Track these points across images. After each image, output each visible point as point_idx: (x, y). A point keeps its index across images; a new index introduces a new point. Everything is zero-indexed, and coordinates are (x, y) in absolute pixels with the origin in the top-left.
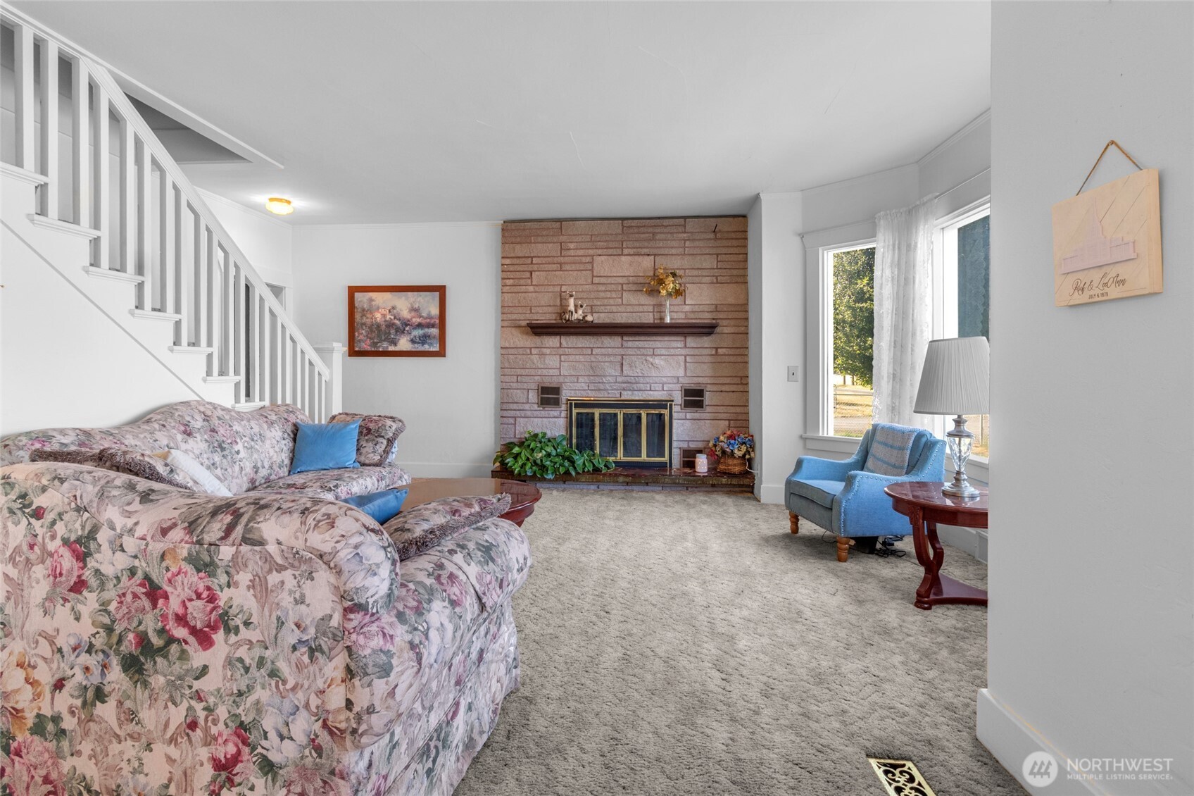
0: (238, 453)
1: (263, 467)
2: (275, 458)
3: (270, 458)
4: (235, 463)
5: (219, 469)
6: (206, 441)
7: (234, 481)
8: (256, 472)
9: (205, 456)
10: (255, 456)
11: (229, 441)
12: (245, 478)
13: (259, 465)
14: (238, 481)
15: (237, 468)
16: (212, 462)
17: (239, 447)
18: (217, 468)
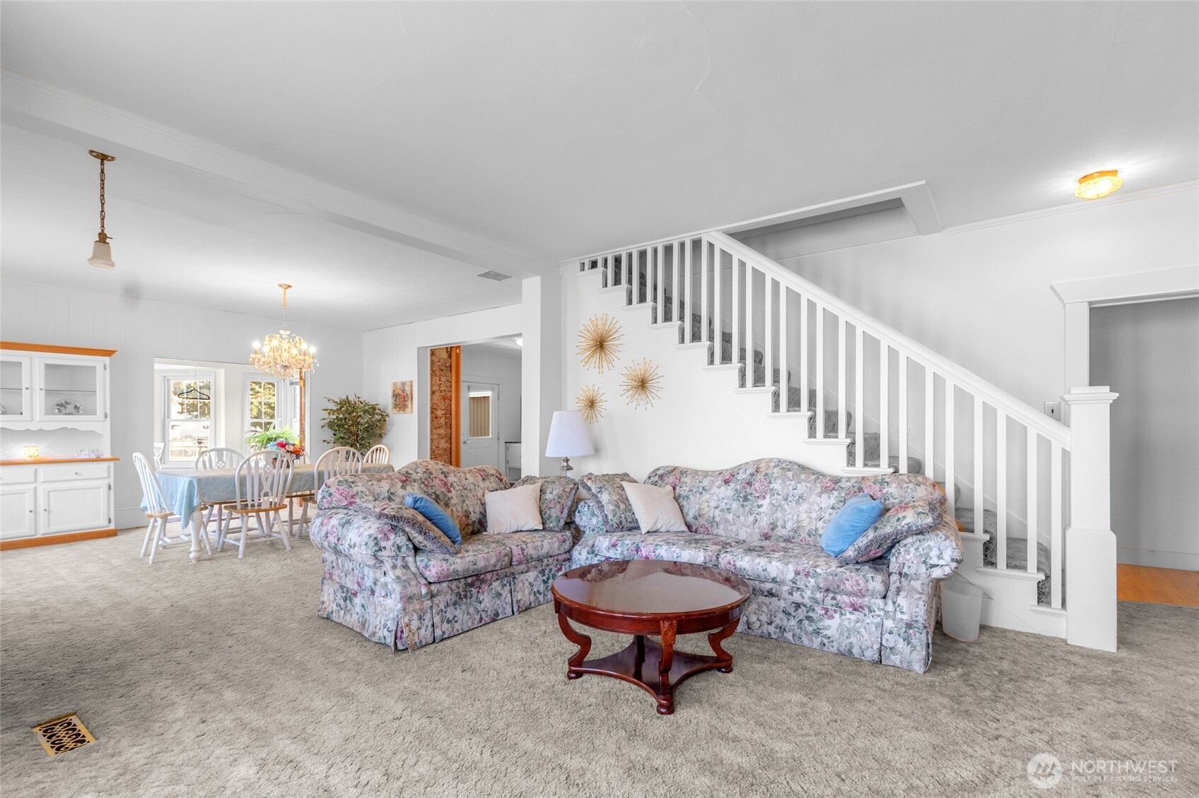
0: (759, 507)
1: (784, 527)
2: (805, 524)
3: (798, 521)
4: (751, 514)
5: (732, 514)
6: (736, 490)
7: (744, 529)
8: (773, 529)
9: (726, 501)
10: (779, 514)
11: (757, 495)
12: (757, 530)
13: (779, 523)
14: (749, 530)
15: (751, 518)
16: (728, 507)
17: (766, 502)
18: (730, 513)
